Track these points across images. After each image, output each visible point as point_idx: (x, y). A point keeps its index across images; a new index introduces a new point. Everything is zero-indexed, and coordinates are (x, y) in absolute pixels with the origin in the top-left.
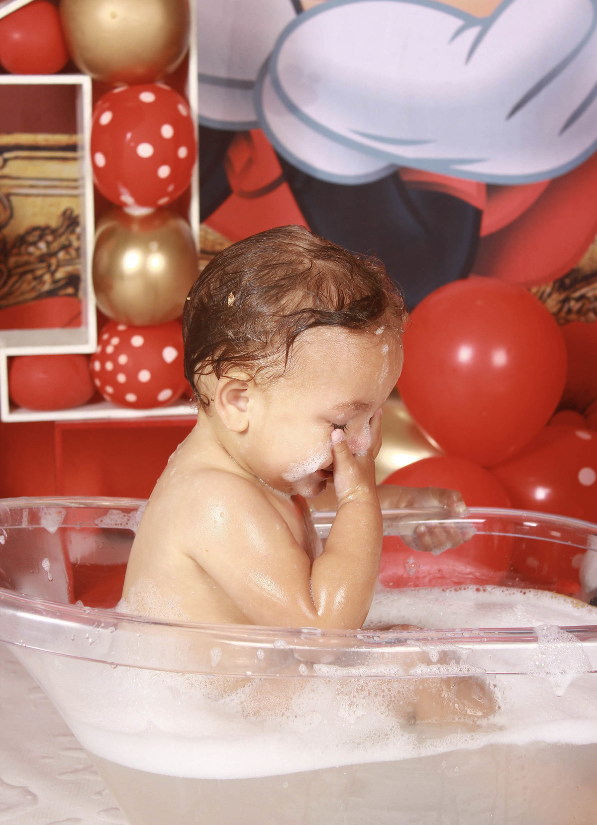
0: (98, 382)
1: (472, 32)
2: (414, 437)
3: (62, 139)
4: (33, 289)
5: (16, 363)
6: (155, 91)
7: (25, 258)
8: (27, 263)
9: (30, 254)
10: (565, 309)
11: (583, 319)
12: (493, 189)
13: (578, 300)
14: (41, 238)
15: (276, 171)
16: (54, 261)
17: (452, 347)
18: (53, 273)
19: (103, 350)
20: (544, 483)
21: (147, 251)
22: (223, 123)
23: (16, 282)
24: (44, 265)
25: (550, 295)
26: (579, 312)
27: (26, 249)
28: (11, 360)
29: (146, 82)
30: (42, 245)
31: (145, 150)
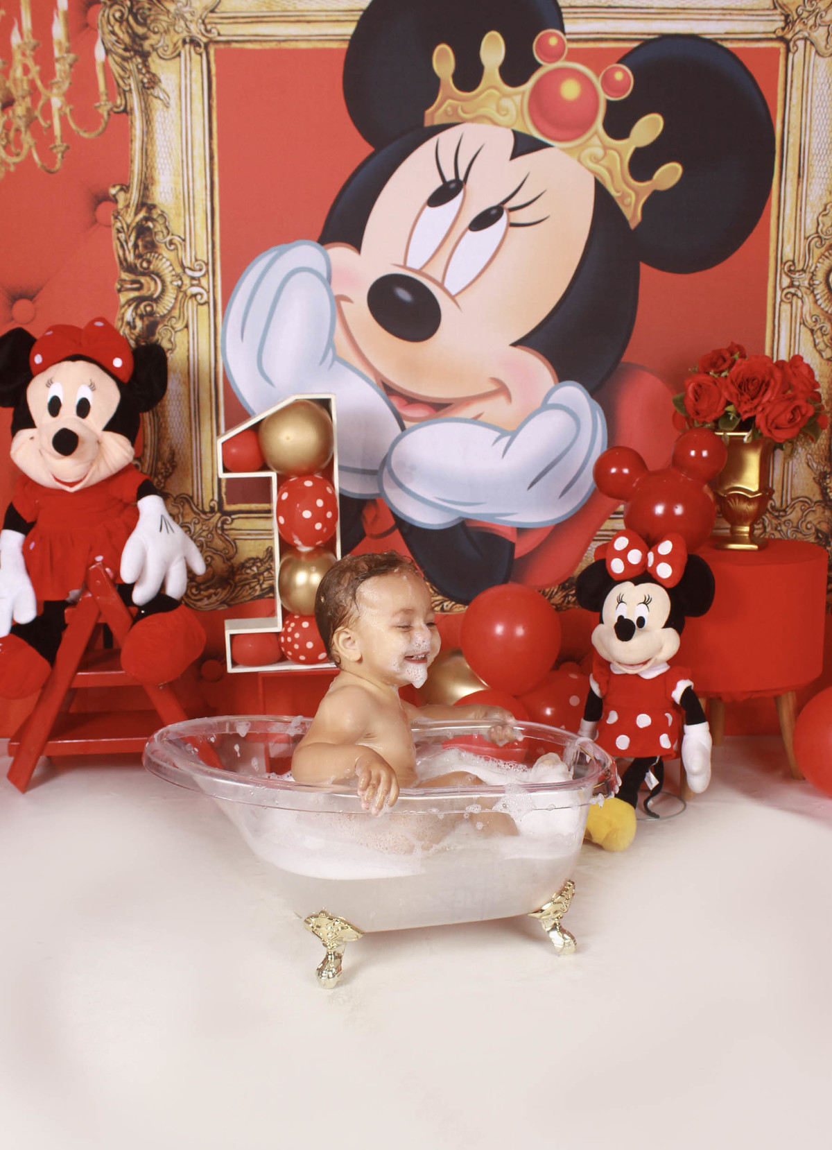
0: (283, 649)
1: (506, 440)
2: (473, 680)
3: (264, 506)
4: (250, 594)
5: (236, 638)
6: (313, 480)
7: (245, 576)
8: (246, 579)
9: (248, 574)
10: (566, 601)
12: (521, 531)
14: (254, 564)
15: (392, 522)
16: (261, 578)
17: (492, 625)
18: (261, 585)
19: (286, 630)
20: (550, 705)
21: (310, 572)
22: (360, 495)
23: (240, 590)
24: (256, 580)
25: (557, 593)
27: (245, 571)
28: (232, 636)
29: (307, 474)
30: (255, 569)
31: (307, 514)
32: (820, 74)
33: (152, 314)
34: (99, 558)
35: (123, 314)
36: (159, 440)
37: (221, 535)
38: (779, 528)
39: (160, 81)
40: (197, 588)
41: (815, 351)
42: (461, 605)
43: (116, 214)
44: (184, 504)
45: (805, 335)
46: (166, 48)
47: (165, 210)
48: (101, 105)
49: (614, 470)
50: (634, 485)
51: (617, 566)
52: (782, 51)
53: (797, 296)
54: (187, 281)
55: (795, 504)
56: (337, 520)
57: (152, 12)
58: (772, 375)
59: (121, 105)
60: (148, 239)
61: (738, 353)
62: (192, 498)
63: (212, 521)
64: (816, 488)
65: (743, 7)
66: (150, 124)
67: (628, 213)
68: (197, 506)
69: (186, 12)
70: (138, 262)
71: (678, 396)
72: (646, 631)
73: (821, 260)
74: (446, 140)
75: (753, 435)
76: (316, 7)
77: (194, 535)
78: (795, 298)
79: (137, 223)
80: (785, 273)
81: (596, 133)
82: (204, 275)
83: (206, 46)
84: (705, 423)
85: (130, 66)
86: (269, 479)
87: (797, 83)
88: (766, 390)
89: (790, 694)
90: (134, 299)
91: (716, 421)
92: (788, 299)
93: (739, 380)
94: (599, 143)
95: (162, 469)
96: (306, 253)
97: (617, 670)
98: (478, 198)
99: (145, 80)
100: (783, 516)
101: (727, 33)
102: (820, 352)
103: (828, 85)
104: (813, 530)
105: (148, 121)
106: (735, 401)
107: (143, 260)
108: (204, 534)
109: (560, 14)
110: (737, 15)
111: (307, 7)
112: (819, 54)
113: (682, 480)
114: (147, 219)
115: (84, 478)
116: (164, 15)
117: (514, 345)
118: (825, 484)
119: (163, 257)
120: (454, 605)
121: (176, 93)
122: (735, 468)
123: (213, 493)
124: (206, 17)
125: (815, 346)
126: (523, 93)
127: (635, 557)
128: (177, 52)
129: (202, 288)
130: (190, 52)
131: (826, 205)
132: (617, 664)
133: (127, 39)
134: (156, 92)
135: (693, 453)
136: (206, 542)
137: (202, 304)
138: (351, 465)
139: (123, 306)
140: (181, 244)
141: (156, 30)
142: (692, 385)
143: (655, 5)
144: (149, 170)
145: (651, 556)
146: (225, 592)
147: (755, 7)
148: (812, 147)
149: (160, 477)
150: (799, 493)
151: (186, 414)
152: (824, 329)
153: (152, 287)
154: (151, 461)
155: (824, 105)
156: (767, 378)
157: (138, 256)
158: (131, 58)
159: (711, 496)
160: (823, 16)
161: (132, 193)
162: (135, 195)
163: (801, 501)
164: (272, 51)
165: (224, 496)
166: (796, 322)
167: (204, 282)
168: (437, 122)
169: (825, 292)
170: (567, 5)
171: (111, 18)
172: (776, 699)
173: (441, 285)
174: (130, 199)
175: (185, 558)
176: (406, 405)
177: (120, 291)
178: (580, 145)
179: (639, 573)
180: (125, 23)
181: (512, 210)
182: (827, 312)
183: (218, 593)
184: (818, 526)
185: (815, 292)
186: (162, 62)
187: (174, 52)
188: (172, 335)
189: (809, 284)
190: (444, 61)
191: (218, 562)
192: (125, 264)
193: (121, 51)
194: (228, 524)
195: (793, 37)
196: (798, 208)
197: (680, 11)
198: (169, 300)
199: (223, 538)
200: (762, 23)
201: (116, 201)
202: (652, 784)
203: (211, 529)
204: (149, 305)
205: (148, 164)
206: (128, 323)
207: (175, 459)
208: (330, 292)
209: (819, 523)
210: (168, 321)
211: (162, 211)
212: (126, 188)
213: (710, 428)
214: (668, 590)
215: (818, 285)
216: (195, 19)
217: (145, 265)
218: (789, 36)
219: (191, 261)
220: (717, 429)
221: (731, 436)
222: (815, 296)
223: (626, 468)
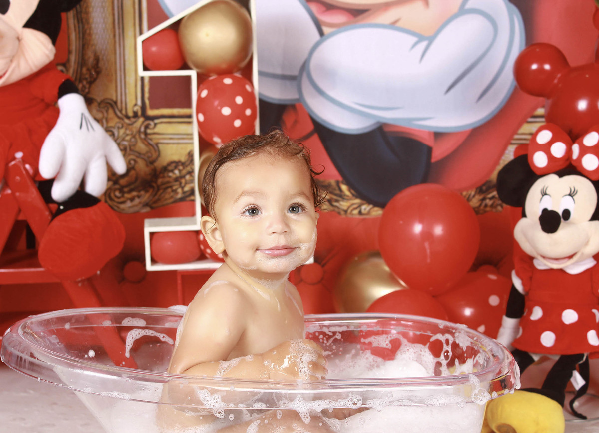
0: (202, 247)
1: (424, 44)
2: (391, 279)
3: (186, 111)
4: (172, 197)
5: (155, 237)
6: (233, 78)
7: (167, 179)
8: (168, 182)
9: (170, 177)
10: (483, 204)
11: (494, 210)
12: (438, 135)
13: (491, 199)
14: (176, 168)
15: (311, 127)
16: (183, 181)
17: (409, 224)
18: (183, 188)
20: (470, 306)
22: (280, 100)
23: (162, 193)
24: (177, 183)
25: (474, 196)
26: (492, 206)
27: (167, 174)
28: (152, 234)
29: (227, 72)
30: (177, 172)
31: (226, 111)
34: (19, 155)
36: (84, 46)
37: (144, 139)
40: (121, 190)
42: (378, 209)
44: (108, 109)
49: (534, 67)
50: (556, 81)
51: (540, 160)
56: (255, 118)
62: (116, 103)
63: (135, 125)
68: (121, 111)
72: (573, 223)
77: (118, 138)
86: (188, 78)
95: (86, 74)
97: (541, 264)
108: (128, 138)
115: (5, 74)
120: (371, 209)
123: (136, 99)
127: (559, 150)
132: (541, 259)
136: (130, 146)
138: (270, 70)
145: (575, 148)
146: (148, 195)
149: (85, 82)
151: (110, 20)
154: (76, 67)
165: (147, 102)
175: (106, 157)
176: (324, 12)
179: (564, 167)
183: (141, 196)
191: (141, 166)
194: (150, 129)
199: (146, 143)
202: (577, 384)
203: (135, 132)
207: (100, 65)
214: (593, 183)
223: (546, 62)
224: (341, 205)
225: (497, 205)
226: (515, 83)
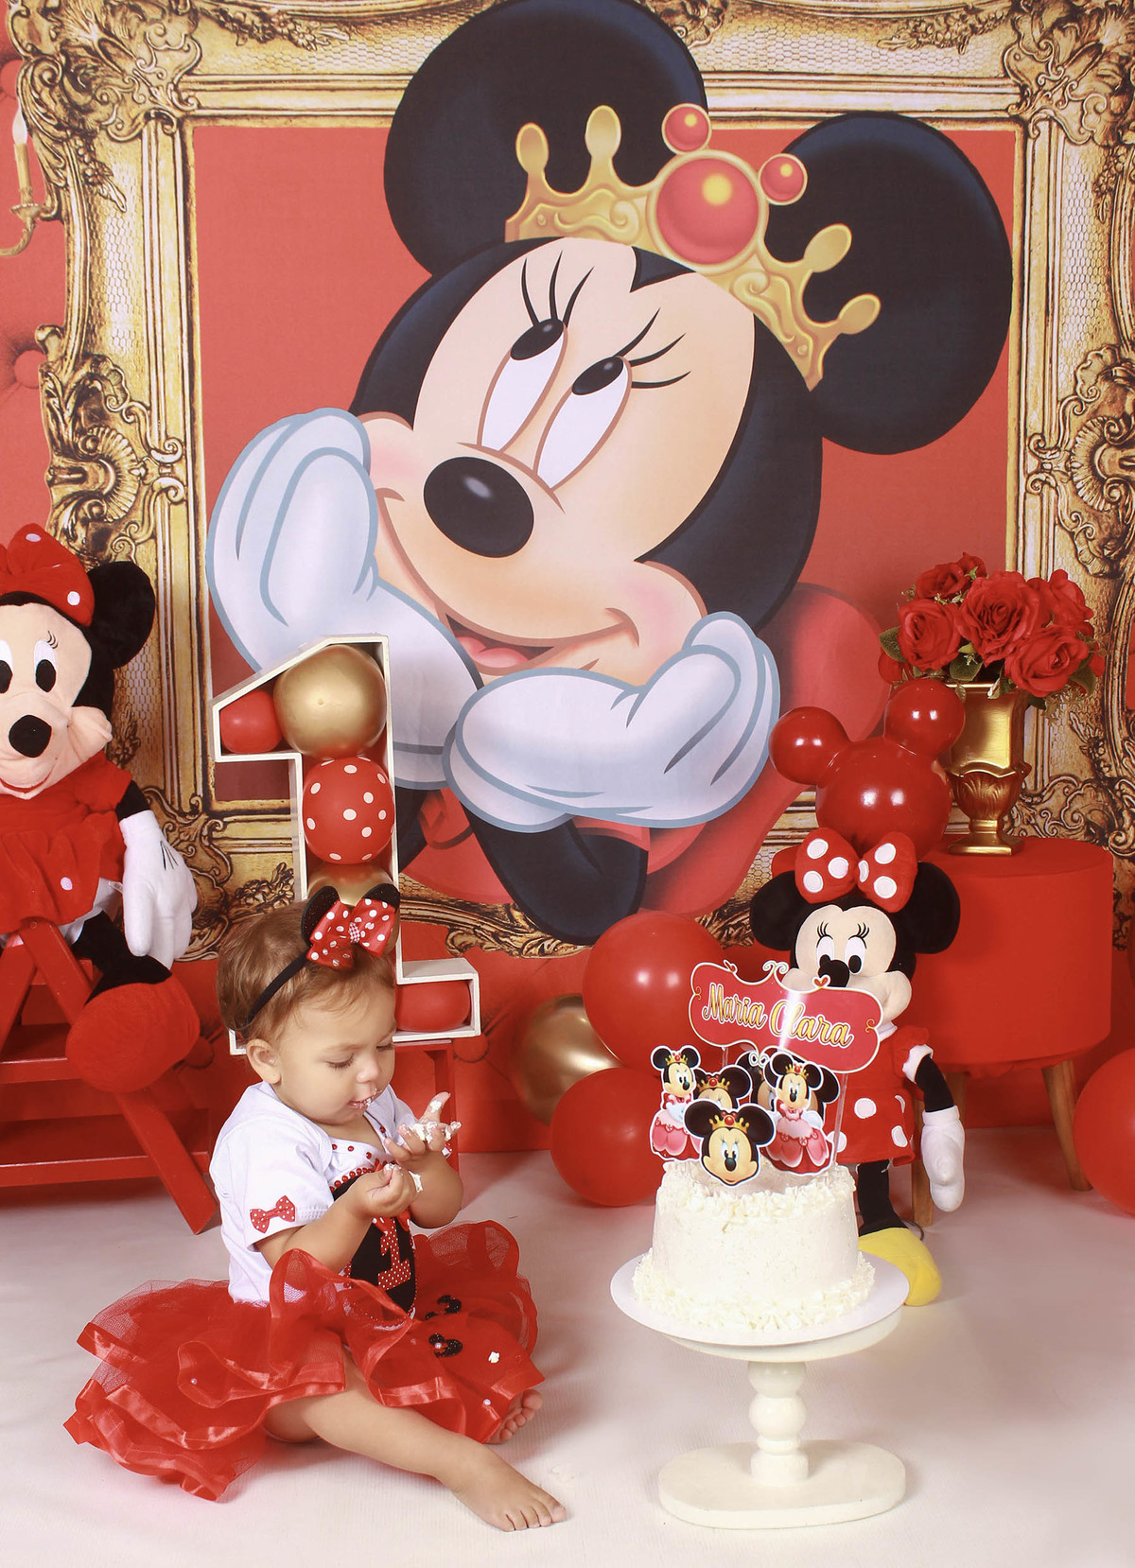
3: (273, 803)
6: (357, 763)
7: (246, 908)
9: (249, 905)
10: (725, 935)
11: (740, 943)
13: (735, 927)
14: (258, 890)
27: (245, 900)
29: (348, 756)
30: (260, 896)
31: (350, 815)
32: (1073, 169)
33: (100, 517)
35: (57, 518)
37: (209, 847)
38: (1033, 821)
39: (113, 175)
41: (1077, 563)
42: (570, 945)
43: (45, 371)
45: (1062, 539)
46: (120, 126)
47: (120, 364)
48: (22, 207)
49: (800, 742)
50: (831, 763)
51: (813, 883)
52: (1018, 136)
53: (1049, 484)
54: (153, 469)
55: (1055, 784)
56: (391, 823)
57: (98, 73)
58: (1025, 600)
59: (53, 208)
60: (94, 406)
61: (976, 568)
62: (163, 792)
63: (193, 826)
64: (1084, 761)
65: (961, 74)
66: (97, 236)
67: (803, 367)
68: (171, 805)
69: (150, 74)
70: (79, 441)
71: (888, 632)
72: (865, 975)
73: (1081, 433)
74: (538, 261)
75: (1001, 685)
76: (343, 68)
78: (1046, 486)
79: (78, 383)
80: (1031, 451)
81: (755, 252)
82: (180, 459)
83: (180, 124)
84: (930, 670)
85: (65, 151)
87: (1040, 182)
88: (1017, 624)
89: (1065, 1063)
90: (74, 496)
91: (946, 668)
92: (1037, 489)
93: (979, 608)
94: (762, 268)
95: (118, 748)
96: (332, 427)
98: (584, 346)
99: (89, 172)
100: (1037, 804)
101: (938, 111)
102: (1084, 565)
103: (1084, 184)
104: (1082, 824)
105: (93, 232)
106: (973, 638)
107: (89, 437)
108: (183, 846)
109: (701, 81)
110: (953, 85)
111: (331, 68)
112: (1070, 141)
113: (900, 754)
114: (92, 377)
116: (117, 77)
117: (641, 560)
118: (1097, 755)
119: (118, 434)
120: (558, 944)
121: (136, 190)
122: (976, 737)
123: (195, 786)
124: (179, 81)
125: (1077, 556)
126: (649, 195)
127: (839, 867)
128: (137, 131)
129: (178, 479)
130: (156, 133)
131: (1086, 355)
133: (61, 112)
134: (106, 189)
135: (916, 715)
137: (176, 504)
138: (407, 741)
139: (58, 507)
140: (144, 414)
141: (105, 98)
142: (910, 615)
143: (836, 71)
144: (96, 302)
145: (864, 866)
146: (214, 933)
147: (977, 75)
148: (1063, 271)
149: (115, 762)
150: (1059, 769)
151: (154, 666)
152: (1088, 531)
153: (99, 478)
155: (1079, 213)
156: (1020, 605)
157: (80, 432)
158: (67, 140)
159: (943, 776)
160: (1074, 87)
161: (69, 338)
162: (73, 342)
163: (1064, 781)
164: (278, 130)
165: (213, 789)
166: (1048, 523)
167: (179, 470)
168: (524, 235)
169: (1088, 479)
170: (710, 69)
171: (37, 79)
172: (1046, 1073)
173: (533, 474)
174: (67, 347)
176: (483, 650)
177: (51, 483)
178: (733, 269)
179: (847, 891)
180: (57, 88)
181: (634, 363)
182: (1092, 507)
183: (204, 935)
184: (1089, 817)
185: (1075, 479)
186: (113, 144)
187: (134, 130)
188: (132, 549)
189: (1066, 467)
190: (532, 148)
191: (204, 888)
192: (59, 443)
193: (51, 129)
194: (218, 831)
195: (1033, 116)
196: (1047, 359)
197: (872, 79)
198: (126, 497)
199: (211, 854)
200: (988, 96)
201: (46, 351)
203: (193, 837)
204: (96, 504)
205: (93, 296)
206: (65, 532)
207: (137, 735)
208: (368, 484)
209: (1090, 812)
210: (125, 530)
211: (114, 365)
212: (59, 331)
213: (936, 678)
214: (891, 916)
215: (1078, 468)
216: (164, 83)
217: (90, 444)
218: (1027, 116)
219: (160, 440)
220: (946, 677)
221: (967, 689)
222: (1074, 484)
223: (816, 737)
224: (511, 940)
225: (746, 936)
226: (768, 754)
